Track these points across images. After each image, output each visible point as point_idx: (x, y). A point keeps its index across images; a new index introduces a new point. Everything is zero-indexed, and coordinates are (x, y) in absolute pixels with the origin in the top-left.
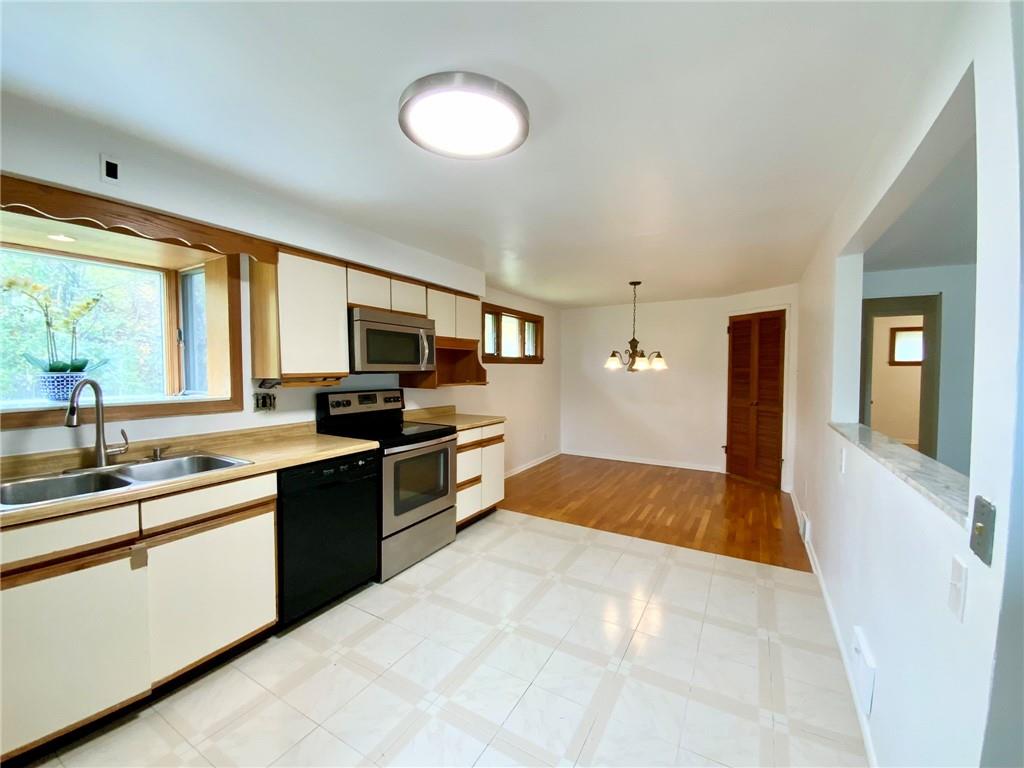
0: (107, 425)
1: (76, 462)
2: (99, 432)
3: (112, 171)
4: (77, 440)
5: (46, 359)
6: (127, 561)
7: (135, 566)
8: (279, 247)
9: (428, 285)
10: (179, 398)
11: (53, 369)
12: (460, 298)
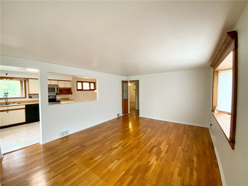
0: (8, 100)
1: (5, 103)
2: (7, 100)
3: (7, 74)
4: (5, 101)
5: (4, 93)
6: (6, 112)
7: (7, 112)
8: (29, 79)
9: (58, 80)
10: (21, 97)
11: (5, 94)
12: (66, 81)
